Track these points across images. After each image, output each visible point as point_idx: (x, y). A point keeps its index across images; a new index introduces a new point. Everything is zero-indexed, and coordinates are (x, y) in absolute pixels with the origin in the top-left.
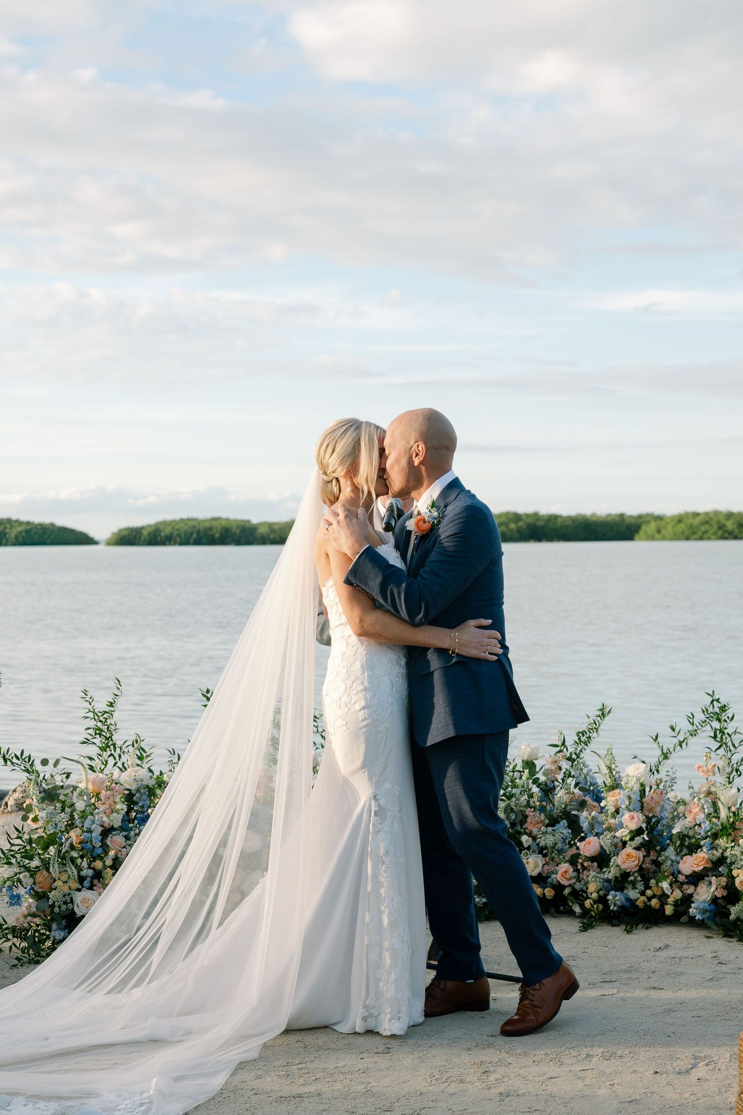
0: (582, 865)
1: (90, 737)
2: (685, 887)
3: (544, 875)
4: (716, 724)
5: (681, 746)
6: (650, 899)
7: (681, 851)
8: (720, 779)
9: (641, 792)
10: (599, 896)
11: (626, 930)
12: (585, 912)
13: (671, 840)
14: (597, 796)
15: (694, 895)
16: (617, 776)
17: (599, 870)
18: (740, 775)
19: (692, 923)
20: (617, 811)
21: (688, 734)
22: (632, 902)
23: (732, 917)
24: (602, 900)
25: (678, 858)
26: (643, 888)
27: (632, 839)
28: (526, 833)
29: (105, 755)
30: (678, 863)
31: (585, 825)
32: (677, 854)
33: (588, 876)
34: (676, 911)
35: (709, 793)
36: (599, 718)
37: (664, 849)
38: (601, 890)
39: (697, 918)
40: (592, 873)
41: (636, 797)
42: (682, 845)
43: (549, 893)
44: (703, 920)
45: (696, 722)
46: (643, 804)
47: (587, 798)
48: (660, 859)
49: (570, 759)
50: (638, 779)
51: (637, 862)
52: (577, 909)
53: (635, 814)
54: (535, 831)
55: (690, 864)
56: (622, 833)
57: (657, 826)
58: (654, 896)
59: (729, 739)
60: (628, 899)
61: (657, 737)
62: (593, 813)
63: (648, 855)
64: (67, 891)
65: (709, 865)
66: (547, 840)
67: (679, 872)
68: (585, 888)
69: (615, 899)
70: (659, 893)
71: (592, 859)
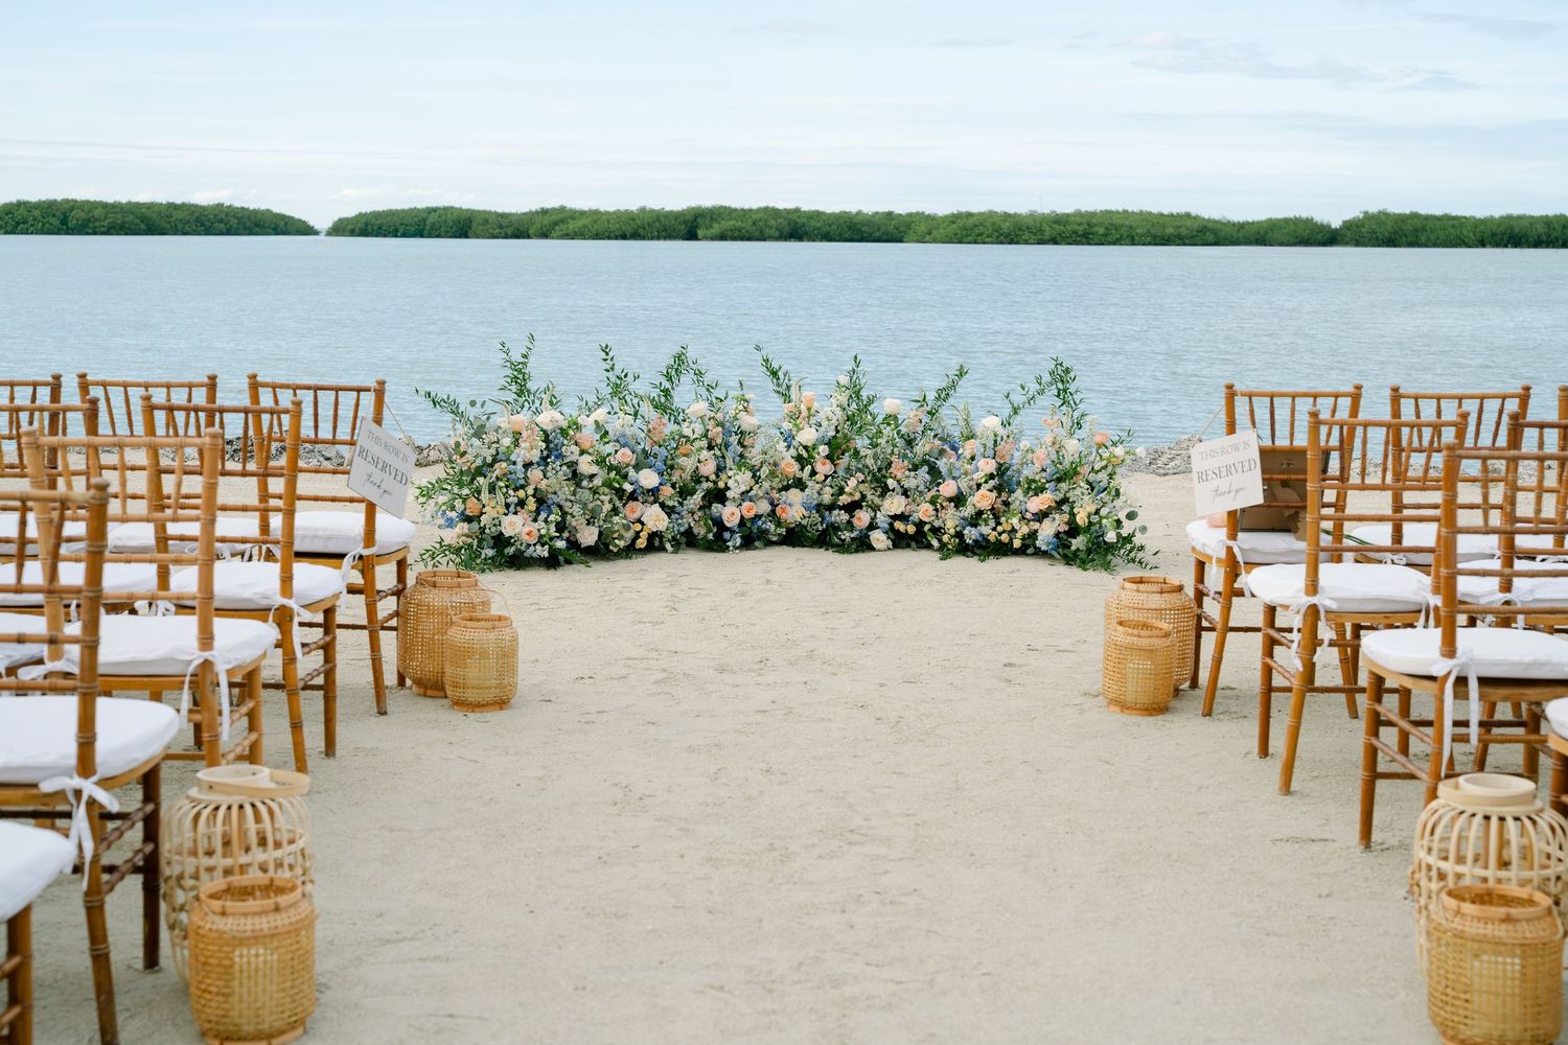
0: (941, 505)
1: (506, 384)
2: (1031, 523)
3: (906, 514)
4: (1060, 386)
5: (1029, 403)
6: (1000, 534)
7: (1028, 493)
8: (1064, 432)
9: (994, 442)
10: (956, 532)
11: (979, 559)
12: (943, 545)
13: (1019, 484)
14: (954, 446)
15: (1040, 531)
16: (972, 428)
17: (956, 509)
18: (1079, 427)
19: (1040, 554)
20: (973, 458)
21: (1036, 393)
22: (984, 537)
23: (1073, 548)
24: (959, 535)
25: (1026, 499)
26: (994, 525)
27: (986, 482)
28: (891, 477)
29: (521, 400)
30: (1026, 503)
31: (944, 470)
32: (1025, 496)
33: (945, 515)
34: (1023, 545)
35: (1054, 444)
36: (956, 378)
37: (1012, 492)
38: (957, 526)
39: (1040, 549)
40: (950, 512)
41: (990, 444)
42: (1029, 488)
43: (911, 529)
44: (1047, 551)
45: (1042, 383)
46: (995, 452)
47: (945, 447)
48: (1009, 500)
49: (929, 413)
50: (992, 431)
51: (989, 502)
52: (935, 543)
53: (989, 460)
54: (899, 476)
55: (1036, 504)
56: (979, 476)
57: (1006, 472)
58: (1004, 532)
59: (1070, 397)
60: (982, 535)
61: (1008, 395)
62: (951, 461)
63: (999, 496)
64: (496, 516)
66: (910, 483)
67: (1027, 511)
68: (942, 525)
69: (971, 534)
70: (1009, 529)
71: (950, 500)
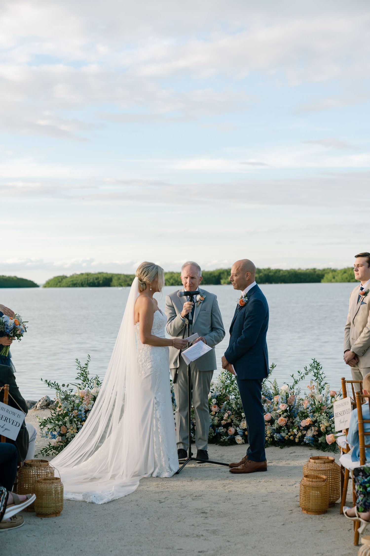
2: (303, 431)
4: (316, 371)
5: (302, 378)
6: (290, 436)
7: (302, 418)
8: (316, 391)
9: (287, 396)
10: (271, 435)
11: (280, 448)
13: (298, 414)
14: (271, 398)
15: (306, 434)
16: (278, 390)
17: (271, 426)
18: (324, 389)
19: (306, 445)
20: (278, 403)
21: (304, 374)
22: (283, 437)
23: (319, 442)
24: (272, 437)
26: (287, 432)
27: (283, 414)
30: (300, 422)
32: (300, 419)
33: (267, 428)
34: (299, 441)
35: (312, 396)
36: (271, 369)
37: (295, 417)
38: (271, 433)
39: (307, 442)
40: (268, 427)
41: (284, 398)
42: (302, 416)
44: (309, 443)
45: (308, 369)
46: (287, 400)
47: (267, 399)
48: (293, 421)
50: (285, 391)
51: (285, 422)
53: (284, 404)
55: (305, 422)
56: (279, 412)
57: (293, 409)
58: (291, 435)
59: (320, 376)
60: (282, 436)
61: (293, 375)
62: (268, 405)
63: (289, 420)
65: (312, 423)
67: (301, 426)
69: (277, 436)
70: (293, 434)
71: (268, 422)
